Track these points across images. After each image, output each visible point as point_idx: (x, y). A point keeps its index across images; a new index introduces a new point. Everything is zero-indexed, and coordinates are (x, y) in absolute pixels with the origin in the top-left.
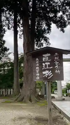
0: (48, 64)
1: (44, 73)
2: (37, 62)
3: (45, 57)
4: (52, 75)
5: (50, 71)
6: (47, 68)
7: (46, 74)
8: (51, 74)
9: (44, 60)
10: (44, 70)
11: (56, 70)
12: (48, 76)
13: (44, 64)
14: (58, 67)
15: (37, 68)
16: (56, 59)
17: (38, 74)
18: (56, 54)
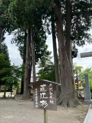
0: (44, 94)
1: (41, 102)
2: (36, 92)
3: (42, 88)
4: (47, 105)
5: (46, 101)
6: (44, 98)
7: (43, 104)
8: (46, 103)
9: (41, 91)
10: (42, 100)
11: (50, 101)
12: (44, 105)
13: (41, 94)
14: (52, 98)
15: (36, 97)
16: (51, 90)
17: (37, 103)
18: (51, 84)
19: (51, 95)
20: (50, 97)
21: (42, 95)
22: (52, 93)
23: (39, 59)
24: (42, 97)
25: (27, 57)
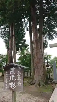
0: (13, 76)
1: (10, 84)
2: (7, 75)
3: (12, 71)
4: (15, 86)
5: (14, 83)
6: (13, 80)
7: (12, 85)
9: (11, 73)
10: (11, 82)
11: (18, 83)
12: (13, 87)
13: (10, 77)
14: (19, 80)
15: (6, 79)
16: (19, 73)
17: (7, 85)
18: (19, 68)
19: (19, 77)
20: (18, 80)
21: (12, 77)
22: (20, 76)
23: (20, 49)
24: (12, 79)
25: (10, 47)
